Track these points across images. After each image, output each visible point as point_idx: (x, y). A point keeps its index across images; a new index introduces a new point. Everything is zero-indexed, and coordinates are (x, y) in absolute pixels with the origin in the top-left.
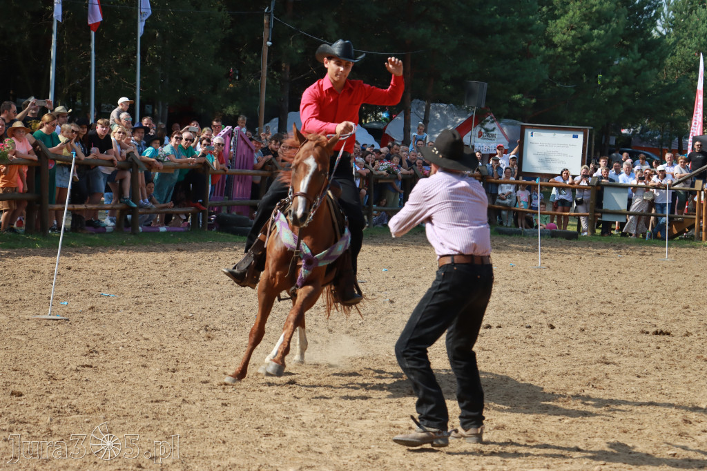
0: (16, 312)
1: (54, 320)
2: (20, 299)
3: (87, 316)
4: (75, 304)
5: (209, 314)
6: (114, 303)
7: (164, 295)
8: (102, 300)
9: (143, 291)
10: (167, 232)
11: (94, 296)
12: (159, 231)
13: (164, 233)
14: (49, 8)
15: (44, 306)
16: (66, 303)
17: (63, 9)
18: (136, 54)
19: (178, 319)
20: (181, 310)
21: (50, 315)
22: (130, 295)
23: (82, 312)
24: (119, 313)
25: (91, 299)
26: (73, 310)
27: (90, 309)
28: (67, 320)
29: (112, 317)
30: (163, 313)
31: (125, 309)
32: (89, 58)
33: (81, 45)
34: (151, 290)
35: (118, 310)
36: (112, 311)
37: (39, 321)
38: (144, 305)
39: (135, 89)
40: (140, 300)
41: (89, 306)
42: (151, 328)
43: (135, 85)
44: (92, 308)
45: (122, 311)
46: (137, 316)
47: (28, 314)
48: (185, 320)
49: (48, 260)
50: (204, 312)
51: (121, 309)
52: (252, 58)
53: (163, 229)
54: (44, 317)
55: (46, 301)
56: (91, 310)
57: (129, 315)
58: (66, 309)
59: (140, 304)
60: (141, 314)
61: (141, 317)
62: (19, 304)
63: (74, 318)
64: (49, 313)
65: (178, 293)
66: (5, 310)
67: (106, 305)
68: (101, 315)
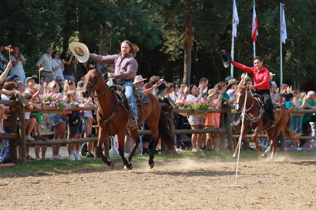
0: (217, 184)
1: (238, 187)
2: (219, 179)
3: (257, 186)
4: (250, 181)
6: (272, 180)
7: (302, 177)
8: (265, 179)
9: (289, 175)
10: (302, 150)
11: (261, 177)
12: (297, 150)
13: (300, 151)
14: (229, 32)
15: (232, 182)
16: (244, 180)
17: (238, 31)
19: (311, 187)
20: (312, 183)
21: (236, 185)
22: (282, 177)
23: (254, 184)
24: (275, 185)
25: (259, 179)
26: (249, 183)
27: (258, 183)
28: (246, 187)
29: (272, 186)
30: (302, 184)
31: (279, 183)
33: (248, 51)
34: (294, 175)
35: (275, 183)
36: (271, 184)
37: (230, 188)
38: (290, 181)
41: (258, 181)
42: (295, 190)
43: (280, 72)
44: (260, 182)
45: (277, 184)
46: (286, 186)
47: (223, 185)
49: (233, 163)
51: (276, 183)
53: (299, 149)
54: (232, 186)
55: (234, 179)
57: (282, 185)
58: (245, 183)
59: (288, 180)
60: (288, 185)
61: (289, 186)
62: (218, 181)
63: (249, 187)
64: (235, 184)
65: (310, 176)
66: (211, 184)
67: (267, 181)
68: (265, 185)
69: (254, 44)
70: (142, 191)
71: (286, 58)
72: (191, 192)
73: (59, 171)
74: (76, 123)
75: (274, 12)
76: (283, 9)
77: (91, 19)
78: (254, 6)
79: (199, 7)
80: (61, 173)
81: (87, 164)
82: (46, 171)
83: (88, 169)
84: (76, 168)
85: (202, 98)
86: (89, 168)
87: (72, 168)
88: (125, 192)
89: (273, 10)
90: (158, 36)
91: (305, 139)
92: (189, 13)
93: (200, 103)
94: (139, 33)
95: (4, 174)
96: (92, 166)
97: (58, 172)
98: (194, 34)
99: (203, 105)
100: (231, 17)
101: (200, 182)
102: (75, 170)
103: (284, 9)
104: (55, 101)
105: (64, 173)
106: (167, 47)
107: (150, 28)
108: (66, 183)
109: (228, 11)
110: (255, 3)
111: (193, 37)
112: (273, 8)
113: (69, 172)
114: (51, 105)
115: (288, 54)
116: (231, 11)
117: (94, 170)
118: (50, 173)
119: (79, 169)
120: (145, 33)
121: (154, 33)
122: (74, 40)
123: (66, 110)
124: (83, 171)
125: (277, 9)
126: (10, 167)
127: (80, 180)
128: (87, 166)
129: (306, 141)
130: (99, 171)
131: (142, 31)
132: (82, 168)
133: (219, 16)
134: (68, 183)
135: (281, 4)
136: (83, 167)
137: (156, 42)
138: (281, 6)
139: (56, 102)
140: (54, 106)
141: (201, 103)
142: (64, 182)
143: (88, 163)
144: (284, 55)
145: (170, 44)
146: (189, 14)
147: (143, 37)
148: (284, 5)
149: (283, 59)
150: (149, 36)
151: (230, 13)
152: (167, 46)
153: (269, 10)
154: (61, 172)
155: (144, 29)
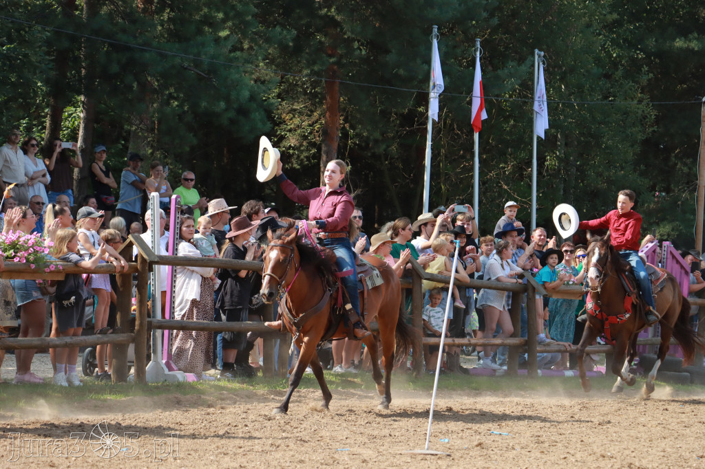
0: (385, 447)
1: (432, 455)
2: (390, 436)
3: (474, 452)
4: (459, 441)
5: (634, 454)
6: (508, 441)
7: (573, 436)
8: (492, 438)
9: (545, 431)
10: (575, 376)
11: (482, 434)
12: (564, 375)
13: (570, 377)
14: (421, 109)
15: (420, 442)
16: (447, 440)
18: (530, 164)
19: (592, 459)
20: (595, 449)
21: (428, 449)
22: (529, 434)
23: (468, 449)
24: (514, 452)
25: (478, 437)
26: (456, 447)
27: (477, 446)
28: (449, 455)
29: (506, 455)
30: (572, 452)
31: (522, 448)
32: (472, 169)
33: (462, 152)
35: (513, 449)
36: (505, 449)
37: (414, 456)
38: (546, 445)
39: (531, 206)
41: (476, 443)
42: (556, 465)
43: (531, 200)
44: (480, 444)
45: (519, 450)
46: (538, 455)
47: (400, 449)
48: (601, 459)
49: (423, 402)
50: (627, 452)
51: (517, 447)
52: (685, 164)
53: (569, 373)
54: (420, 451)
55: (422, 437)
56: (479, 448)
57: (528, 453)
58: (448, 446)
59: (542, 442)
60: (543, 452)
61: (543, 456)
62: (389, 440)
63: (457, 455)
64: (426, 447)
66: (372, 445)
67: (496, 444)
68: (492, 452)
69: (476, 136)
72: (326, 464)
74: (71, 303)
75: (523, 68)
76: (541, 63)
77: (115, 68)
78: (478, 53)
79: (357, 53)
81: (94, 396)
83: (96, 407)
86: (99, 403)
89: (519, 64)
90: (263, 113)
92: (334, 63)
94: (222, 105)
96: (105, 400)
98: (344, 110)
101: (348, 441)
103: (544, 64)
104: (27, 250)
107: (247, 94)
108: (45, 436)
109: (422, 63)
110: (478, 46)
111: (342, 118)
112: (521, 60)
114: (16, 260)
115: (550, 163)
116: (428, 63)
117: (109, 409)
120: (235, 105)
121: (254, 106)
122: (74, 115)
123: (51, 272)
125: (527, 62)
131: (228, 100)
132: (83, 405)
133: (401, 72)
135: (536, 51)
138: (536, 57)
139: (29, 254)
140: (25, 262)
142: (39, 435)
143: (98, 392)
144: (541, 160)
145: (290, 131)
146: (336, 67)
147: (231, 114)
148: (542, 53)
150: (243, 112)
153: (511, 64)
155: (233, 95)
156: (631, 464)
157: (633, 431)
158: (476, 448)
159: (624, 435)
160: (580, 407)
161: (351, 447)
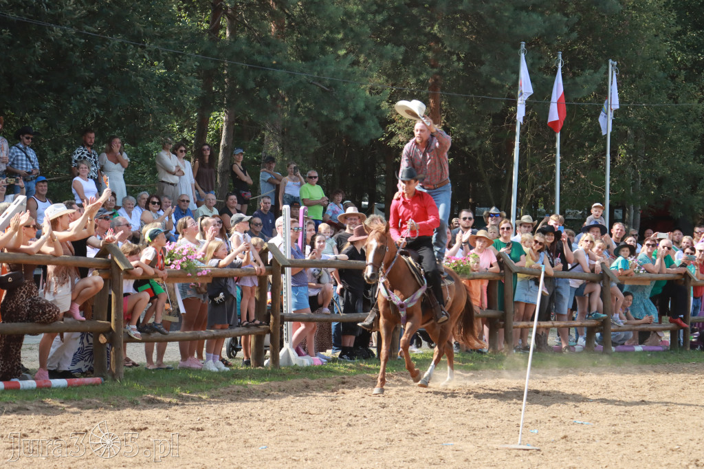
0: (483, 440)
1: (524, 450)
2: (487, 427)
3: (561, 445)
4: (547, 432)
5: (699, 447)
6: (589, 431)
7: (645, 424)
8: (575, 428)
9: (620, 419)
10: (644, 352)
11: (567, 424)
12: (634, 351)
13: (640, 352)
14: (512, 109)
15: (514, 435)
16: (536, 431)
17: (527, 109)
18: (605, 154)
19: (662, 452)
20: (666, 441)
21: (520, 444)
22: (606, 422)
23: (555, 441)
24: (594, 444)
25: (563, 427)
26: (545, 439)
27: (562, 438)
28: (539, 450)
29: (587, 448)
30: (645, 444)
31: (601, 439)
32: (554, 160)
33: (545, 147)
34: (629, 417)
35: (594, 440)
36: (587, 441)
37: (509, 451)
38: (622, 435)
39: (604, 192)
40: (617, 429)
41: (562, 434)
42: (632, 462)
43: (604, 188)
44: (565, 437)
45: (598, 441)
46: (614, 447)
47: (496, 443)
48: (670, 452)
50: (693, 444)
51: (597, 438)
53: (639, 348)
54: (513, 446)
55: (516, 428)
56: (564, 440)
57: (607, 445)
58: (537, 438)
59: (618, 433)
60: (619, 445)
61: (620, 449)
62: (486, 432)
63: (545, 448)
64: (519, 442)
65: (660, 421)
66: (472, 438)
67: (580, 434)
68: (576, 445)
69: (558, 135)
70: (342, 459)
71: (618, 159)
72: (434, 464)
73: (184, 394)
74: (221, 299)
75: (598, 76)
76: (614, 72)
77: (251, 84)
78: (560, 65)
79: (456, 64)
80: (187, 399)
81: (238, 382)
82: (160, 396)
83: (238, 392)
84: (216, 389)
85: (460, 249)
86: (241, 388)
87: (208, 389)
88: (309, 462)
89: (595, 72)
90: (376, 120)
91: (649, 329)
92: (437, 74)
93: (453, 261)
94: (341, 114)
95: (81, 400)
96: (246, 385)
97: (183, 396)
98: (446, 111)
99: (459, 265)
100: (516, 85)
101: (452, 434)
102: (214, 392)
103: (617, 72)
104: (181, 258)
105: (193, 399)
106: (392, 135)
107: (362, 105)
108: (198, 430)
109: (512, 73)
110: (561, 58)
111: (443, 118)
112: (596, 68)
113: (204, 397)
114: (172, 267)
115: (622, 151)
116: (517, 72)
117: (249, 394)
118: (168, 400)
119: (222, 390)
120: (352, 115)
121: (368, 114)
122: (218, 118)
123: (202, 276)
124: (229, 395)
125: (602, 70)
126: (93, 385)
127: (223, 423)
128: (237, 384)
129: (652, 332)
130: (259, 397)
131: (345, 109)
132: (228, 390)
133: (494, 80)
134: (202, 430)
135: (610, 61)
136: (229, 387)
137: (373, 131)
138: (610, 66)
139: (183, 262)
140: (179, 268)
141: (456, 262)
142: (193, 429)
143: (240, 378)
144: (614, 153)
145: (399, 129)
146: (438, 77)
147: (349, 122)
148: (616, 63)
149: (613, 160)
150: (359, 119)
151: (514, 77)
152: (393, 132)
153: (587, 72)
154: (188, 397)
155: (351, 106)
156: (697, 460)
157: (697, 417)
158: (562, 441)
159: (688, 423)
160: (649, 386)
161: (454, 441)
